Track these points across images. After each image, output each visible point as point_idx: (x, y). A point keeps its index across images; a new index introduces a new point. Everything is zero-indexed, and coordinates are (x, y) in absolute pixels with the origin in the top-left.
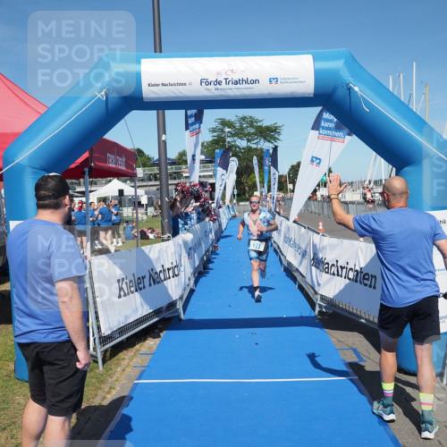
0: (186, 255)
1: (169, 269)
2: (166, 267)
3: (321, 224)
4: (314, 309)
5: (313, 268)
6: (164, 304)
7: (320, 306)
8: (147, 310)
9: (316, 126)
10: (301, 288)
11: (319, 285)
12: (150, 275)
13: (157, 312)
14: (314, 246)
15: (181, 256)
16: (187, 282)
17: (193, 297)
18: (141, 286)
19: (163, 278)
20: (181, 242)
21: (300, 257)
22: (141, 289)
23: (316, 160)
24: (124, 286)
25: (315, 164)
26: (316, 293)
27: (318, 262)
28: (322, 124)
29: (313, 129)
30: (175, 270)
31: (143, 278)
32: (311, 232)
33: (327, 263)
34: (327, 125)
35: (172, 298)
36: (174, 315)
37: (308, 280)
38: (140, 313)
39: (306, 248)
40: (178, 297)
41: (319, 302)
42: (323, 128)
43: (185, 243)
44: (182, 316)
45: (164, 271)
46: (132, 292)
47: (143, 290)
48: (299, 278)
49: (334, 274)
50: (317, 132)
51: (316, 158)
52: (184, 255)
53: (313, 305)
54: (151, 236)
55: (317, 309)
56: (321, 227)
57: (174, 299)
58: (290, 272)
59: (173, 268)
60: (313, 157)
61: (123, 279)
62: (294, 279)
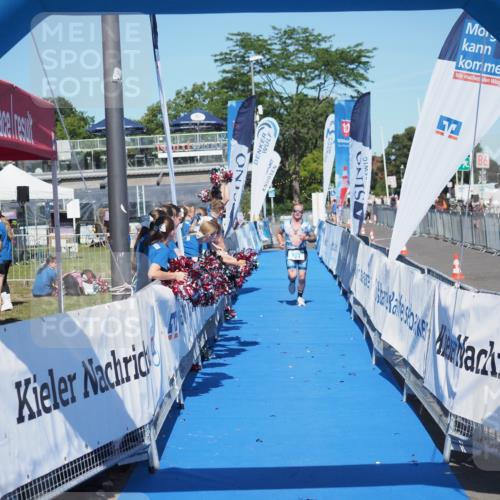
0: (166, 330)
1: (126, 361)
2: (120, 356)
3: (456, 262)
4: (441, 446)
5: (441, 359)
6: (116, 435)
7: (455, 441)
8: (78, 449)
9: (450, 51)
10: (413, 401)
11: (452, 394)
12: (87, 373)
13: (102, 453)
14: (443, 311)
15: (152, 331)
16: (167, 388)
17: (180, 420)
18: (67, 396)
19: (113, 379)
20: (153, 303)
21: (412, 334)
22: (65, 403)
23: (448, 125)
24: (31, 397)
25: (447, 132)
26: (446, 412)
27: (451, 346)
28: (464, 46)
29: (442, 56)
30: (139, 363)
31: (72, 378)
32: (435, 282)
33: (471, 348)
34: (474, 48)
35: (133, 423)
36: (137, 459)
37: (429, 384)
38: (64, 454)
39: (425, 315)
40: (147, 421)
41: (452, 432)
42: (466, 55)
43: (162, 304)
44: (156, 463)
45: (117, 363)
46: (48, 410)
47: (71, 405)
48: (409, 380)
49: (484, 372)
50: (454, 64)
51: (450, 121)
52: (161, 330)
53: (438, 437)
54: (89, 289)
55: (449, 447)
56: (457, 271)
57: (139, 426)
58: (389, 366)
59: (137, 359)
60: (442, 118)
61: (28, 382)
62: (399, 382)
